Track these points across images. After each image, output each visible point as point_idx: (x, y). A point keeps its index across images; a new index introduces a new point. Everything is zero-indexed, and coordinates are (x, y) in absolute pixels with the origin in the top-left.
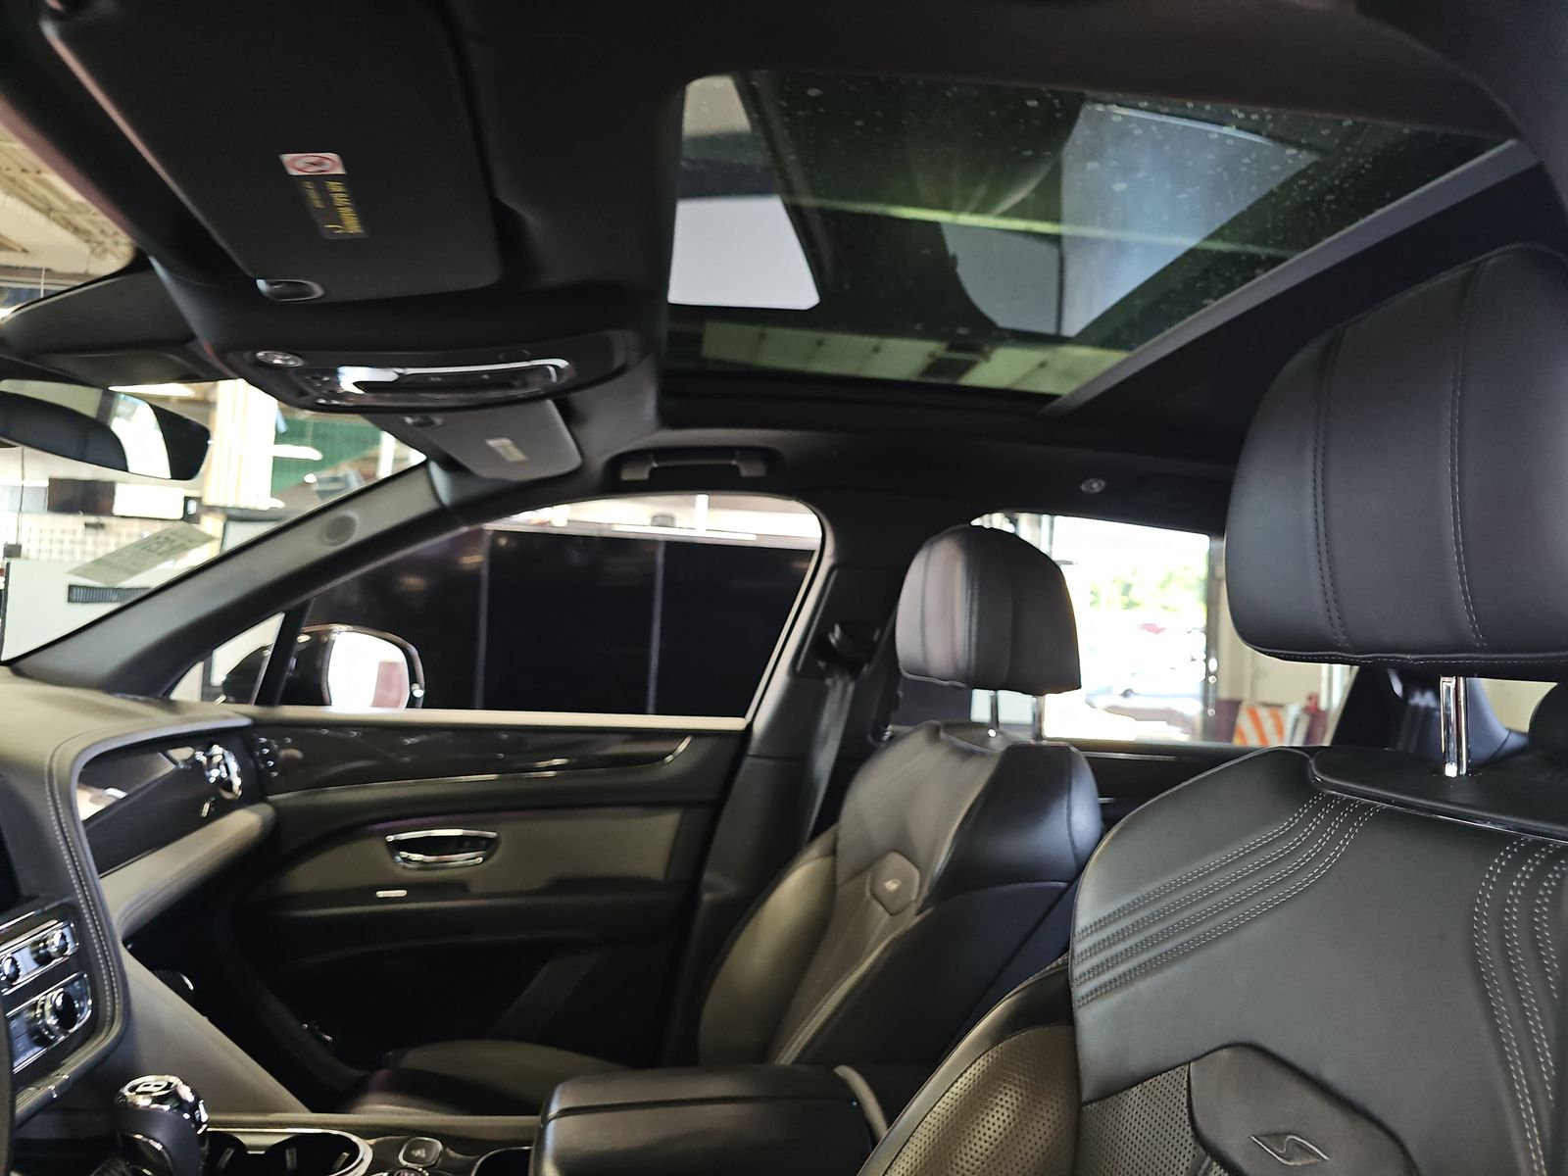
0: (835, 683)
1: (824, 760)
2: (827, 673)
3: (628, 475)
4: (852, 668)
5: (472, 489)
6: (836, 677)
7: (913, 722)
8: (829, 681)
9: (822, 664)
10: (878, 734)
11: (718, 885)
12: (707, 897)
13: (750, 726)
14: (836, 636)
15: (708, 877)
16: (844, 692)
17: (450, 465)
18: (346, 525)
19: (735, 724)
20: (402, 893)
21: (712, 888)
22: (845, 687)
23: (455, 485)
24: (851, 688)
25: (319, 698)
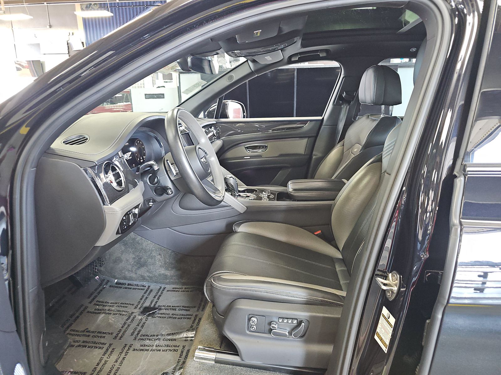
0: (344, 106)
1: (341, 126)
2: (342, 104)
3: (293, 59)
4: (348, 102)
5: (259, 67)
6: (344, 105)
7: (362, 115)
8: (342, 106)
9: (341, 102)
10: (355, 119)
11: (317, 154)
12: (314, 157)
13: (323, 118)
14: (344, 94)
15: (314, 153)
16: (346, 108)
17: (254, 61)
18: (231, 77)
19: (320, 118)
20: (249, 157)
21: (315, 155)
22: (347, 107)
23: (254, 66)
24: (348, 107)
25: (226, 116)
